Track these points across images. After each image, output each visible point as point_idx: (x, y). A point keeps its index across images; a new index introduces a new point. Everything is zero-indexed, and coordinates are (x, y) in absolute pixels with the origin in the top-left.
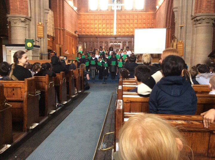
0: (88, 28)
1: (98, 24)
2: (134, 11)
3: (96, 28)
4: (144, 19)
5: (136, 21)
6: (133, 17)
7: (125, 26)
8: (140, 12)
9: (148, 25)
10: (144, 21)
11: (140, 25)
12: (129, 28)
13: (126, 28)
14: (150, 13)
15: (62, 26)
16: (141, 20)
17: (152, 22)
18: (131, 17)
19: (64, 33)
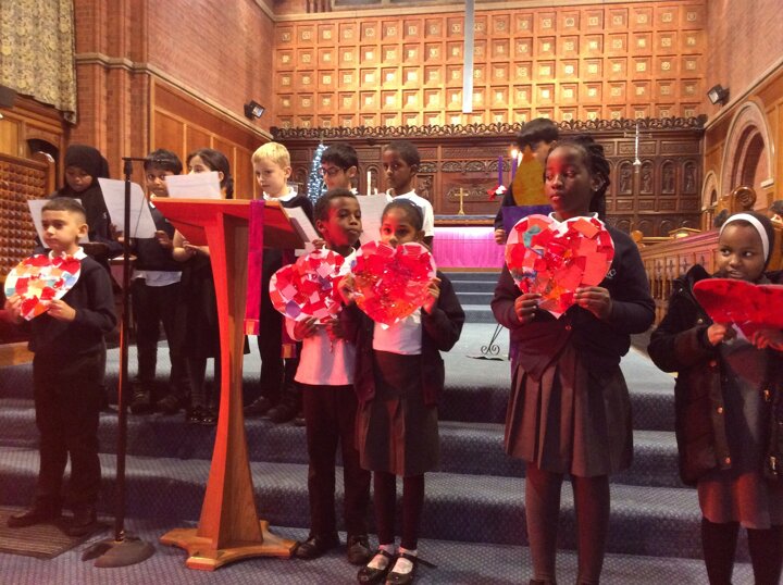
0: (328, 94)
1: (378, 72)
3: (370, 93)
4: (641, 34)
5: (594, 45)
6: (578, 26)
7: (530, 74)
11: (617, 67)
12: (550, 87)
13: (535, 89)
15: (128, 50)
16: (621, 41)
17: (686, 45)
18: (568, 24)
19: (141, 91)
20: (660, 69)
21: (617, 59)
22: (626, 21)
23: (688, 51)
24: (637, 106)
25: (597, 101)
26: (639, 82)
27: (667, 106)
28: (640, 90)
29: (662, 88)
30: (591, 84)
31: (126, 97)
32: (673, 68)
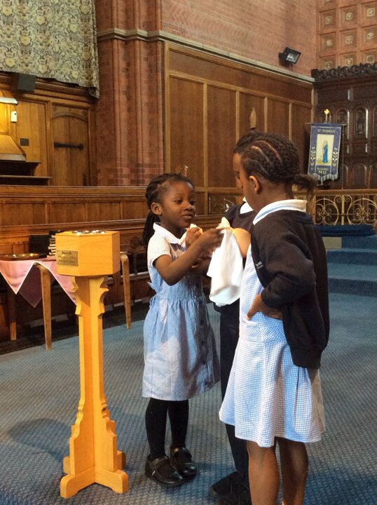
15: (143, 20)
19: (157, 59)
31: (142, 66)
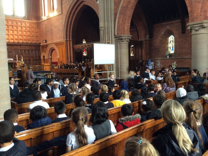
2: (15, 17)
4: (28, 27)
5: (20, 28)
6: (17, 24)
7: (9, 32)
8: (22, 19)
9: (33, 33)
10: (28, 29)
11: (25, 33)
12: (13, 35)
13: (10, 35)
14: (33, 21)
16: (25, 28)
17: (36, 30)
18: (15, 23)
20: (32, 34)
21: (24, 31)
22: (25, 24)
23: (36, 31)
24: (29, 40)
25: (22, 39)
26: (29, 36)
27: (34, 41)
28: (29, 37)
29: (33, 37)
30: (20, 35)
32: (34, 34)
